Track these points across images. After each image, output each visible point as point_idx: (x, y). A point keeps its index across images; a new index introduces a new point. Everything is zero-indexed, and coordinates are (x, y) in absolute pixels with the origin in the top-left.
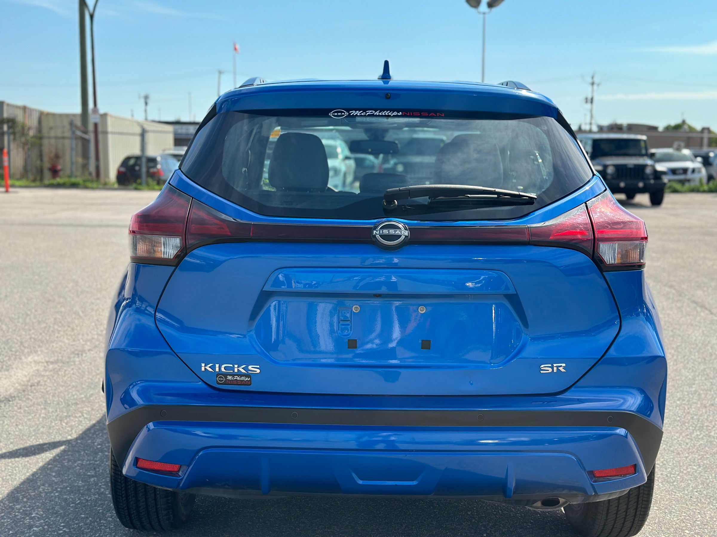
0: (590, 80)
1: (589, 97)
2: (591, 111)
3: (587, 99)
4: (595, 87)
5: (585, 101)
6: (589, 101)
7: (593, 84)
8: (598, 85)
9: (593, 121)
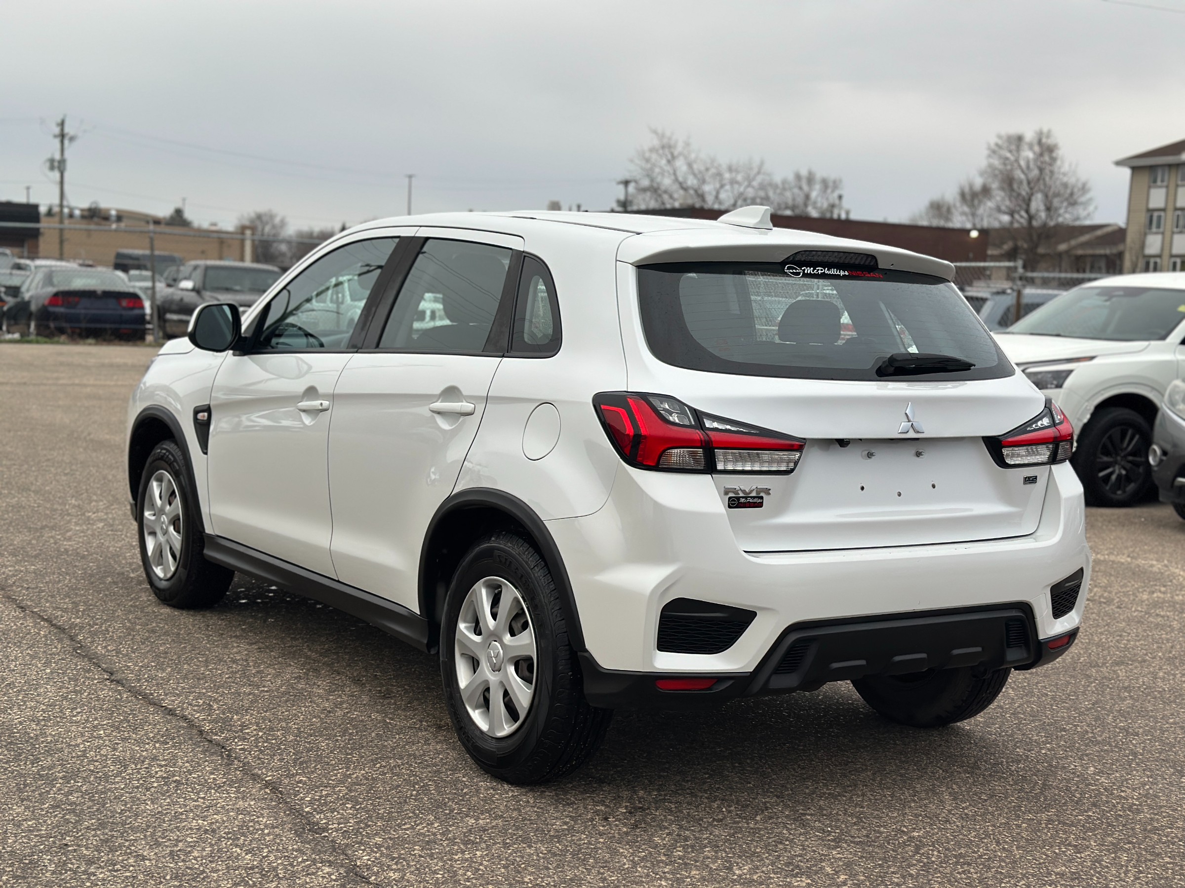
0: (57, 130)
1: (57, 157)
2: (62, 183)
3: (52, 161)
4: (66, 142)
5: (48, 164)
6: (56, 164)
7: (62, 136)
8: (72, 139)
9: (65, 203)
